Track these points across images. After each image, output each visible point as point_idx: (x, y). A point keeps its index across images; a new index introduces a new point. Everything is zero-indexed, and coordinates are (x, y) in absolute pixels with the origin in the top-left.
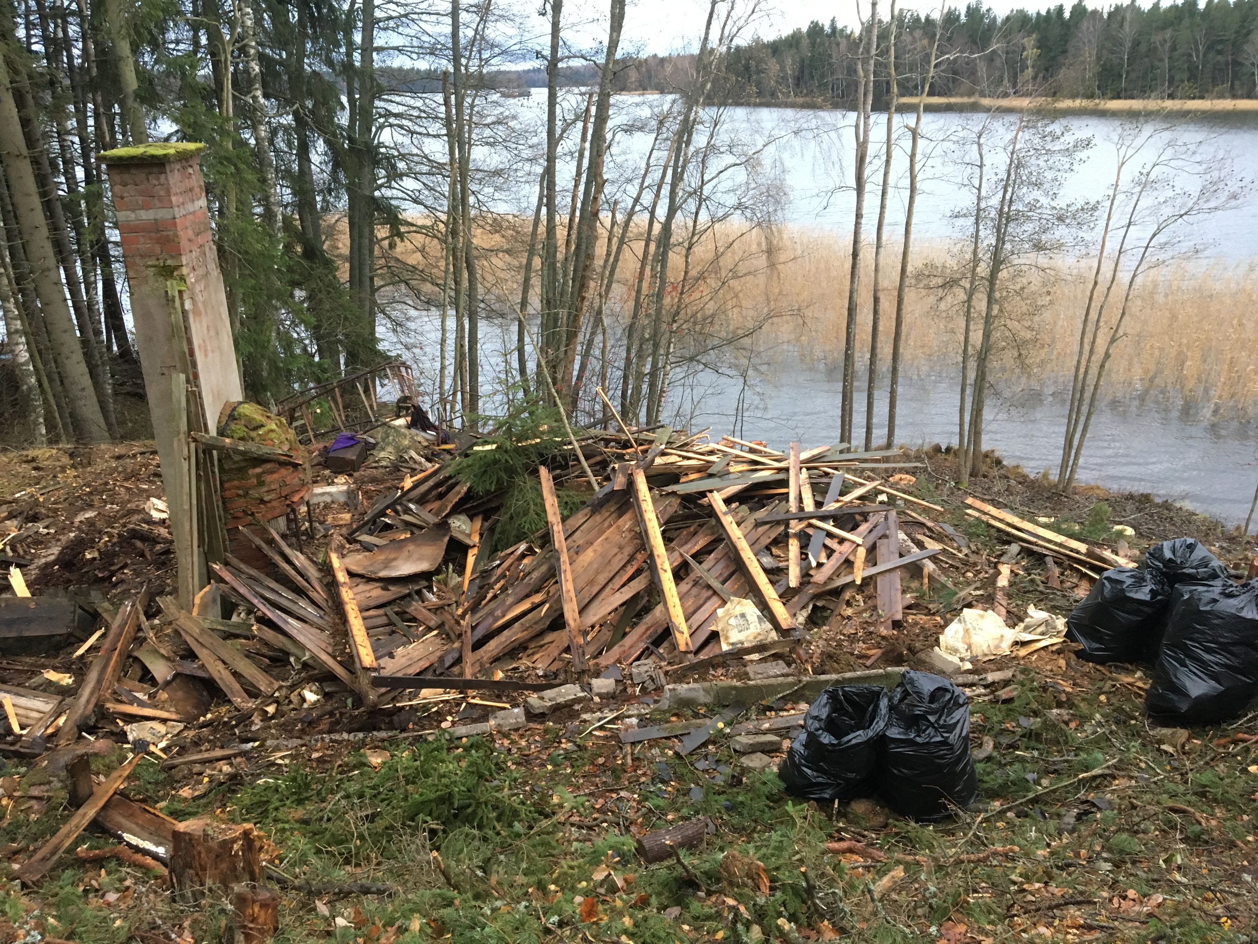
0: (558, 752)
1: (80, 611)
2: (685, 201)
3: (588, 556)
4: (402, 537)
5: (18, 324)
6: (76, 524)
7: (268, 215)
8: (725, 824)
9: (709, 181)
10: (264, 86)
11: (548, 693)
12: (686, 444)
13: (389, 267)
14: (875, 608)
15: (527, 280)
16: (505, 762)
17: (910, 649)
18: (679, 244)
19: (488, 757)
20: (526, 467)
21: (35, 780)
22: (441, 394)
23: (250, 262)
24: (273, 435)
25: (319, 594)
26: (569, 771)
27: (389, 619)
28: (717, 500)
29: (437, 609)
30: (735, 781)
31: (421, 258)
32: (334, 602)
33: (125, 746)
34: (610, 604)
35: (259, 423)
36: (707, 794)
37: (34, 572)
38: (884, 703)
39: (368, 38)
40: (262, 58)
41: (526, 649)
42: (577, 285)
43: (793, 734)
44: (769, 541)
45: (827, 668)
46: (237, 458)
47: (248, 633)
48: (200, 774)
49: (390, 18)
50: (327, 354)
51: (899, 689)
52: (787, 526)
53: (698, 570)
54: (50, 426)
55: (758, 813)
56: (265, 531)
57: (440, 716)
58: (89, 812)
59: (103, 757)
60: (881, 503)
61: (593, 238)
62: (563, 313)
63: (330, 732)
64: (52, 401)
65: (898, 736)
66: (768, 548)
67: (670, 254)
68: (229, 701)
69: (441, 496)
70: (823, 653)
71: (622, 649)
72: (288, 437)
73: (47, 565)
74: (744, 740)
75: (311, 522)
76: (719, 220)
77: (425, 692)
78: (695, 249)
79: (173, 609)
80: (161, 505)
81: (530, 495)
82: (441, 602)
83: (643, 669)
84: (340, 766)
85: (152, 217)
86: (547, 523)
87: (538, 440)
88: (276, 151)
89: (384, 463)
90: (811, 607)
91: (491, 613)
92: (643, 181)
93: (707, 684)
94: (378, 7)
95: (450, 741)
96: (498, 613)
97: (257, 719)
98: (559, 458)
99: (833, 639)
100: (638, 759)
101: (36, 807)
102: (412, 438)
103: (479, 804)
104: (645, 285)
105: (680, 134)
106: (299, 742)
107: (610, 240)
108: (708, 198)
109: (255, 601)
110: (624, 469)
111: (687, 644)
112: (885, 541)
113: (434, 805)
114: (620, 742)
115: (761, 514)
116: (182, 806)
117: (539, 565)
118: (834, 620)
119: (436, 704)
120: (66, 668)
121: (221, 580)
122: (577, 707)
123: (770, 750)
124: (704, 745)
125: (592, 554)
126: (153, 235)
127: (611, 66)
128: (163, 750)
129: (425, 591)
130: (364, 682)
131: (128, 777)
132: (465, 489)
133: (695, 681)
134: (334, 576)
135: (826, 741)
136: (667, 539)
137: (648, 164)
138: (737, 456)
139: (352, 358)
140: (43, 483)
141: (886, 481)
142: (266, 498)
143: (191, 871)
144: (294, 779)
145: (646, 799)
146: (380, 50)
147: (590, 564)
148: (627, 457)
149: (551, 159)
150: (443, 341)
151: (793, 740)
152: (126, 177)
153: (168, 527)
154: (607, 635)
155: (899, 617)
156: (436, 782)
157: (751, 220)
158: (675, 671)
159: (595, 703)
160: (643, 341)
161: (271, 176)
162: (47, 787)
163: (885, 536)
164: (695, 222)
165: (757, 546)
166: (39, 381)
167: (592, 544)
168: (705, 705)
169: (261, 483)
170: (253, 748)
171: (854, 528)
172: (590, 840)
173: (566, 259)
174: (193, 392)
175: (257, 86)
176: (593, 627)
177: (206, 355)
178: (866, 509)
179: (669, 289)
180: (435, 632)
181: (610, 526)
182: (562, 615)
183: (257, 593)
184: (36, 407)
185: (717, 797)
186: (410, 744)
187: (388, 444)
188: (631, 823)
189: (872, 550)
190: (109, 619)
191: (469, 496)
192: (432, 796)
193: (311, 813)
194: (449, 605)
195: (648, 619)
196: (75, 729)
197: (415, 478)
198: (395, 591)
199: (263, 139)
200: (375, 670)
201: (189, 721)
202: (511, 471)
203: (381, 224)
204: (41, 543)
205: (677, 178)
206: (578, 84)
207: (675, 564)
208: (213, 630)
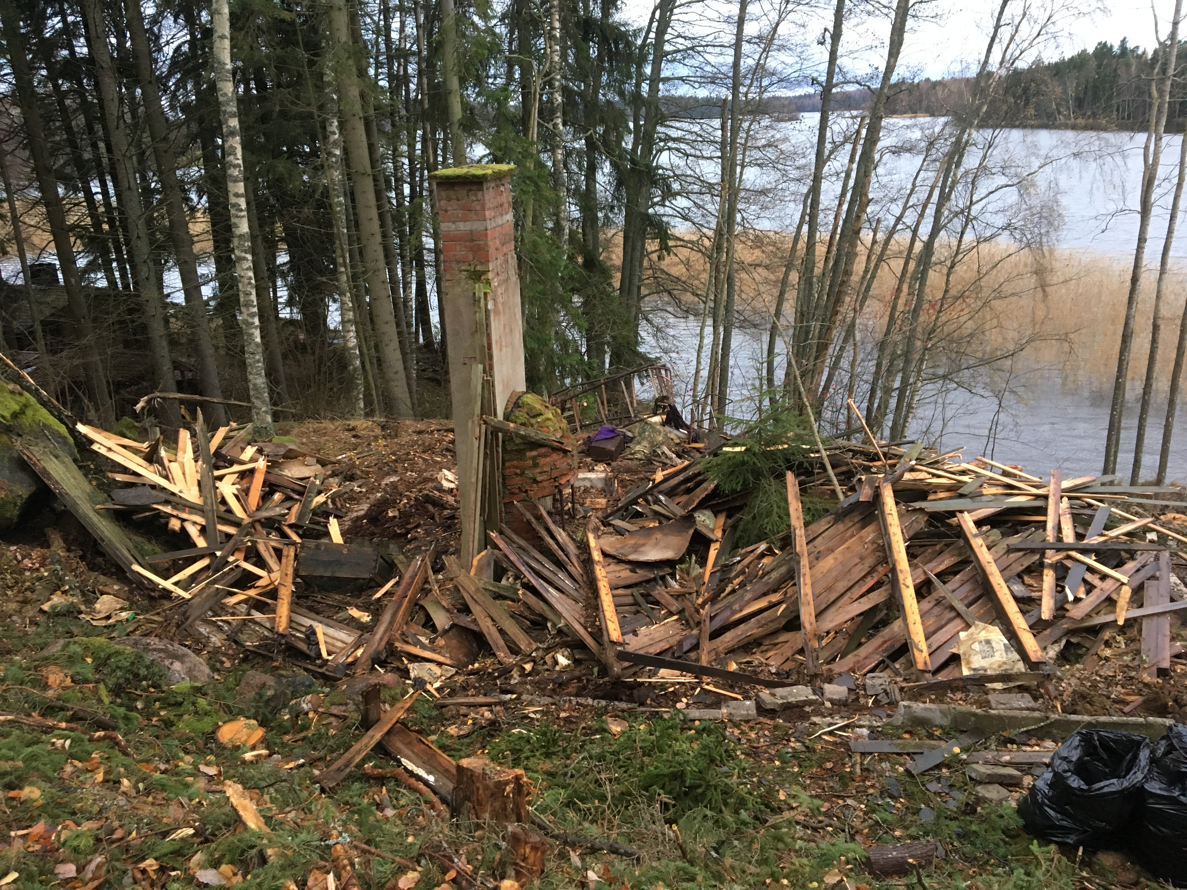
0: (786, 750)
1: (380, 560)
2: (951, 220)
3: (828, 562)
4: (651, 525)
5: (351, 315)
6: (383, 486)
7: (558, 229)
8: (956, 851)
9: (978, 201)
10: (564, 114)
11: (780, 691)
12: (937, 462)
13: (656, 278)
14: (1138, 652)
15: (782, 293)
16: (734, 750)
17: (1175, 701)
18: (941, 263)
19: (720, 743)
20: (772, 471)
21: (336, 700)
22: (694, 396)
23: (539, 269)
24: (549, 423)
25: (576, 569)
26: (796, 769)
27: (635, 599)
28: (968, 521)
29: (679, 596)
30: (969, 809)
31: (684, 270)
32: (588, 577)
33: (408, 682)
34: (847, 612)
35: (538, 412)
36: (938, 817)
37: (348, 524)
38: (1144, 755)
39: (657, 70)
40: (566, 91)
41: (760, 645)
42: (833, 299)
43: (1037, 771)
44: (1021, 568)
45: (1078, 708)
46: (518, 441)
47: (514, 596)
48: (466, 716)
49: (679, 51)
50: (594, 353)
51: (1163, 742)
52: (1043, 555)
53: (942, 590)
54: (368, 402)
55: (992, 846)
56: (535, 507)
57: (675, 697)
58: (376, 735)
59: (390, 689)
60: (1152, 541)
61: (852, 256)
62: (815, 326)
63: (577, 695)
64: (372, 381)
65: (1159, 792)
66: (1020, 576)
67: (931, 273)
68: (494, 655)
69: (688, 491)
70: (1074, 692)
71: (857, 658)
72: (562, 425)
73: (358, 519)
74: (983, 769)
75: (573, 502)
76: (985, 240)
77: (663, 672)
78: (957, 268)
79: (455, 567)
80: (450, 475)
81: (774, 498)
82: (683, 590)
83: (878, 681)
84: (584, 728)
85: (468, 228)
86: (789, 526)
87: (786, 446)
88: (569, 172)
89: (638, 456)
90: (1064, 642)
91: (729, 606)
92: (907, 201)
93: (944, 707)
94: (668, 41)
95: (684, 721)
96: (736, 607)
97: (515, 673)
98: (806, 464)
99: (1086, 678)
100: (867, 770)
101: (334, 724)
102: (666, 435)
103: (708, 786)
104: (901, 301)
105: (950, 156)
106: (550, 700)
107: (869, 257)
108: (975, 218)
109: (523, 569)
110: (871, 482)
111: (925, 663)
112: (1155, 582)
113: (667, 779)
114: (850, 750)
115: (1015, 540)
116: (448, 742)
117: (778, 566)
118: (1089, 659)
119: (673, 684)
120: (365, 608)
121: (496, 547)
122: (808, 709)
123: (1009, 783)
124: (938, 767)
125: (832, 561)
126: (468, 244)
127: (886, 90)
128: (437, 690)
129: (668, 577)
130: (610, 655)
131: (408, 710)
132: (712, 486)
133: (932, 701)
134: (590, 554)
135: (1075, 785)
136: (911, 555)
137: (914, 185)
138: (991, 479)
139: (616, 358)
140: (360, 449)
141: (1157, 519)
142: (539, 479)
143: (470, 804)
144: (544, 734)
145: (874, 811)
146: (667, 80)
147: (830, 570)
148: (874, 470)
149: (817, 179)
150: (700, 347)
151: (1036, 777)
152: (451, 193)
153: (455, 496)
154: (841, 642)
155: (1166, 664)
156: (670, 758)
157: (1021, 241)
158: (911, 689)
159: (826, 708)
160: (893, 358)
161: (563, 193)
162: (343, 708)
163: (1153, 577)
164: (960, 241)
165: (1007, 573)
166: (363, 363)
167: (833, 551)
168: (941, 727)
169: (536, 465)
170: (511, 700)
171: (1118, 565)
172: (814, 841)
173: (824, 274)
174: (488, 381)
175: (559, 114)
176: (828, 633)
177: (501, 350)
178: (1134, 547)
179: (926, 306)
180: (675, 617)
181: (853, 536)
182: (798, 617)
183: (524, 561)
184: (358, 385)
185: (948, 822)
186: (647, 718)
187: (643, 439)
188: (857, 832)
189: (1138, 591)
190: (402, 570)
191: (715, 493)
192: (666, 771)
193: (558, 767)
194: (690, 594)
195: (886, 633)
196: (370, 662)
197: (666, 472)
198: (642, 574)
199: (559, 161)
200: (620, 644)
201: (460, 667)
202: (758, 474)
203: (652, 239)
204: (355, 499)
205: (944, 198)
206: (849, 108)
207: (918, 581)
208: (485, 589)
